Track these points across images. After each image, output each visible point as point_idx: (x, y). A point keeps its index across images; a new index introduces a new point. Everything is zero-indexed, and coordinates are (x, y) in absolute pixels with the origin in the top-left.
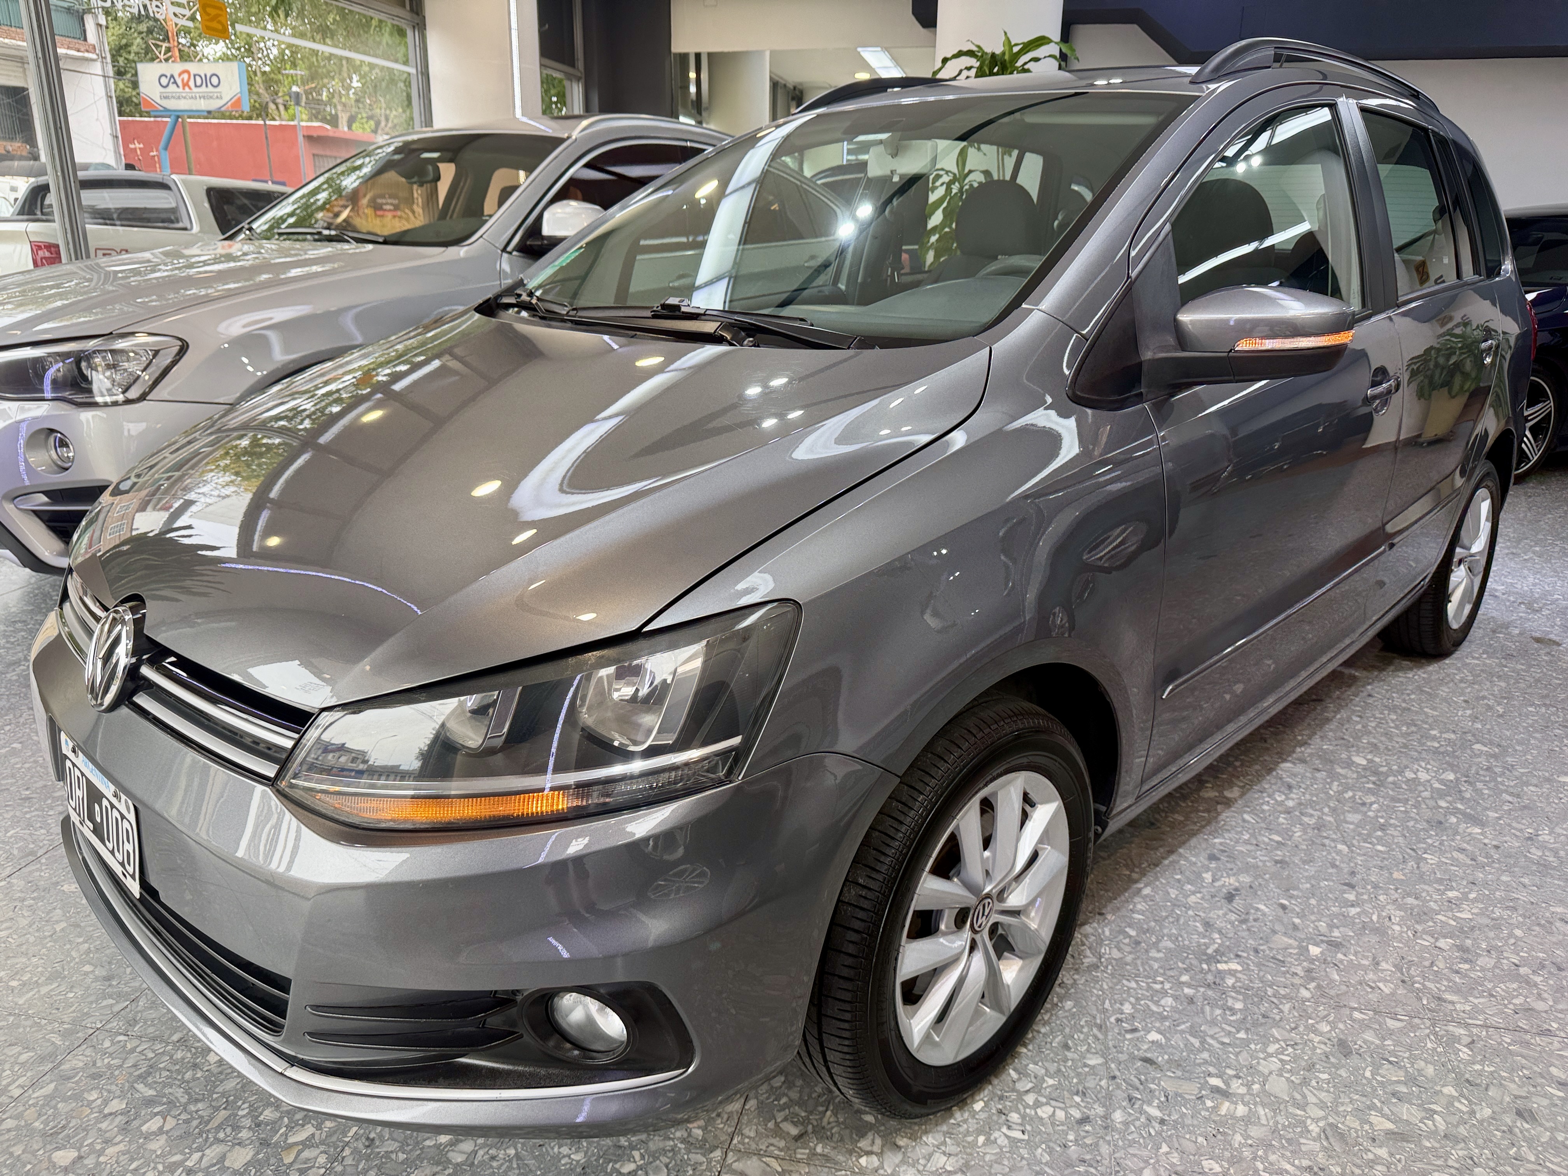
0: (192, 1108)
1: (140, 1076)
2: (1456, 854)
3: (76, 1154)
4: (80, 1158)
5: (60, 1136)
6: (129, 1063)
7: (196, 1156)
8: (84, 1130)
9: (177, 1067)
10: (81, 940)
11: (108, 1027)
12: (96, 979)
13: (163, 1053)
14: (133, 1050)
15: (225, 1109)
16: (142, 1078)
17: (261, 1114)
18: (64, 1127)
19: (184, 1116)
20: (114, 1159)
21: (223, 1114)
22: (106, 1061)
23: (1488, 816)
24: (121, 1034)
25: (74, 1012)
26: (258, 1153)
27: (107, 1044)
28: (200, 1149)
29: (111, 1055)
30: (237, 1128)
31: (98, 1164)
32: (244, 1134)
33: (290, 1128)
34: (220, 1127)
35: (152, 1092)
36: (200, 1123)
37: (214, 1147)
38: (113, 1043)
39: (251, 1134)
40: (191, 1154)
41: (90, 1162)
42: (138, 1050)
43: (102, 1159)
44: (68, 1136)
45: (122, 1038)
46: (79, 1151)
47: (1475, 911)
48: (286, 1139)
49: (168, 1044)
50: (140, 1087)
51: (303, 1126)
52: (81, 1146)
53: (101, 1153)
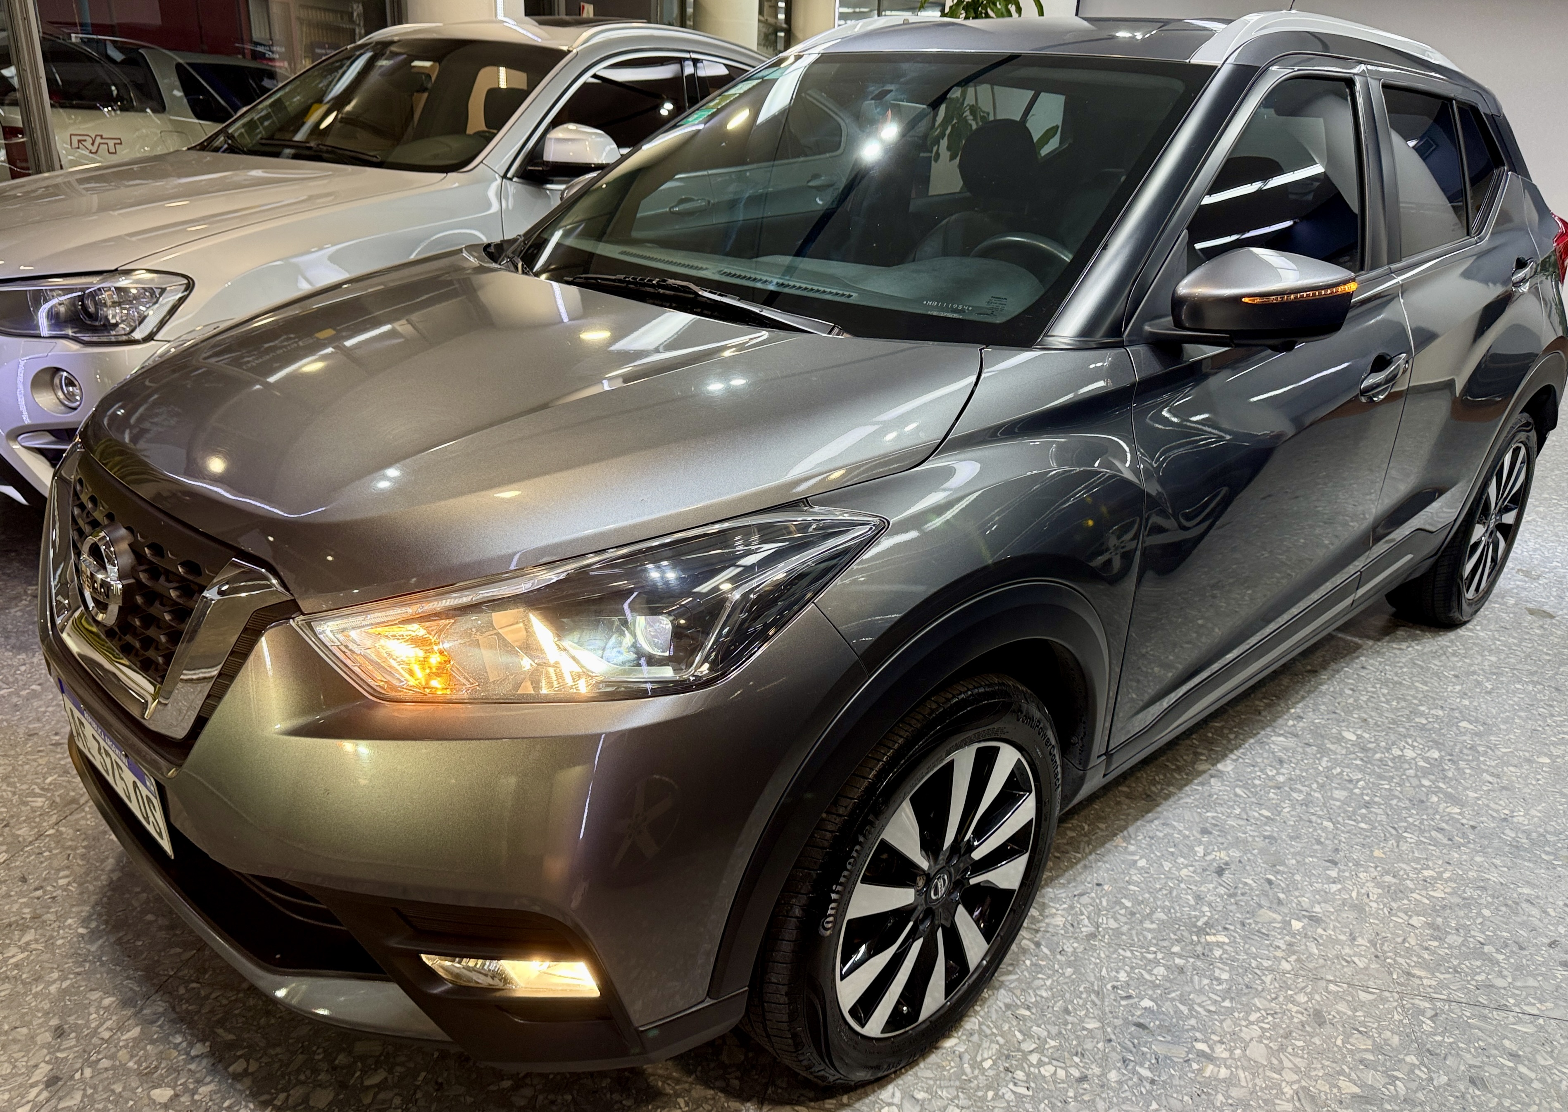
0: (272, 1052)
1: (218, 1021)
2: (1434, 833)
3: (172, 1092)
4: (176, 1096)
5: (155, 1075)
6: (205, 1010)
7: (282, 1096)
8: (175, 1070)
9: (251, 1014)
10: (138, 889)
11: (180, 974)
12: (160, 928)
13: (236, 1000)
14: (207, 997)
15: (302, 1053)
16: (221, 1023)
17: (336, 1059)
18: (156, 1068)
19: (265, 1060)
20: (208, 1098)
21: (300, 1058)
22: (184, 1007)
23: (1467, 796)
24: (193, 981)
25: (145, 959)
26: (337, 1094)
27: (182, 991)
28: (283, 1090)
29: (187, 1002)
30: (316, 1071)
31: (194, 1102)
32: (322, 1077)
33: (364, 1072)
34: (299, 1071)
35: (231, 1037)
36: (281, 1067)
37: (298, 1088)
38: (187, 990)
39: (329, 1076)
40: (278, 1095)
41: (185, 1099)
42: (213, 996)
43: (196, 1097)
44: (161, 1075)
45: (194, 985)
46: (174, 1089)
47: (1448, 890)
48: (362, 1083)
49: (239, 992)
50: (220, 1031)
51: (376, 1070)
52: (176, 1085)
53: (194, 1092)
